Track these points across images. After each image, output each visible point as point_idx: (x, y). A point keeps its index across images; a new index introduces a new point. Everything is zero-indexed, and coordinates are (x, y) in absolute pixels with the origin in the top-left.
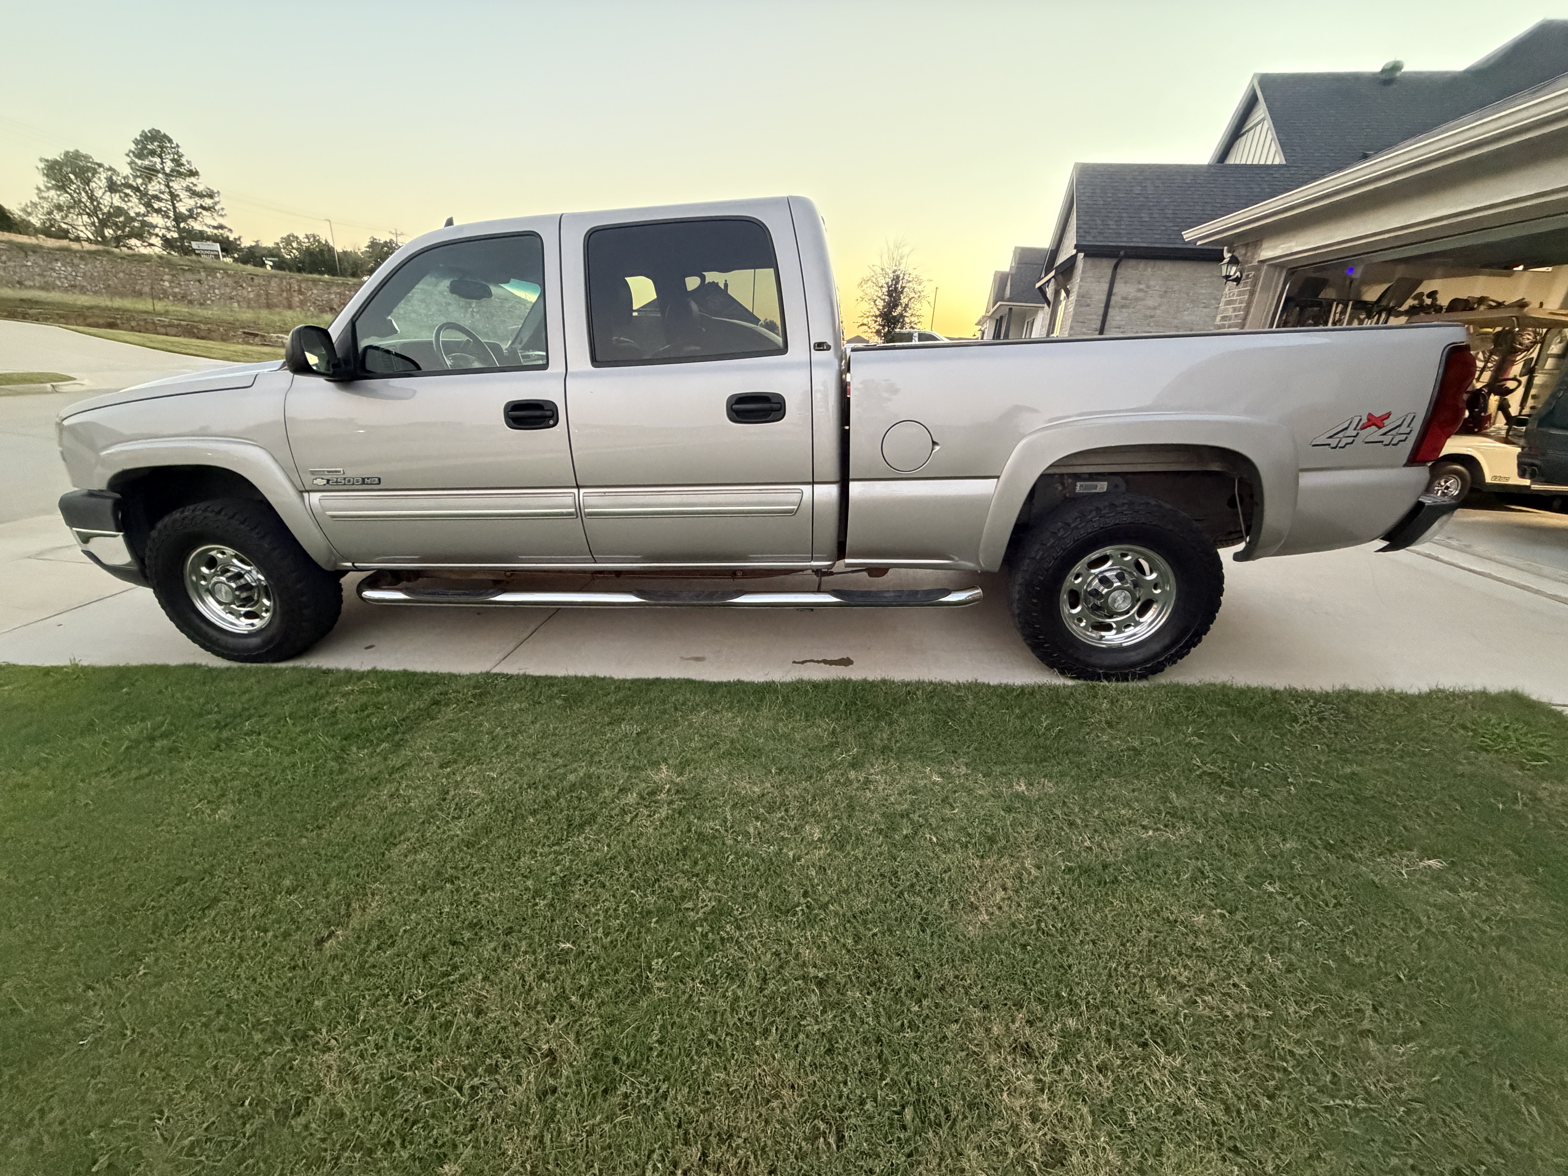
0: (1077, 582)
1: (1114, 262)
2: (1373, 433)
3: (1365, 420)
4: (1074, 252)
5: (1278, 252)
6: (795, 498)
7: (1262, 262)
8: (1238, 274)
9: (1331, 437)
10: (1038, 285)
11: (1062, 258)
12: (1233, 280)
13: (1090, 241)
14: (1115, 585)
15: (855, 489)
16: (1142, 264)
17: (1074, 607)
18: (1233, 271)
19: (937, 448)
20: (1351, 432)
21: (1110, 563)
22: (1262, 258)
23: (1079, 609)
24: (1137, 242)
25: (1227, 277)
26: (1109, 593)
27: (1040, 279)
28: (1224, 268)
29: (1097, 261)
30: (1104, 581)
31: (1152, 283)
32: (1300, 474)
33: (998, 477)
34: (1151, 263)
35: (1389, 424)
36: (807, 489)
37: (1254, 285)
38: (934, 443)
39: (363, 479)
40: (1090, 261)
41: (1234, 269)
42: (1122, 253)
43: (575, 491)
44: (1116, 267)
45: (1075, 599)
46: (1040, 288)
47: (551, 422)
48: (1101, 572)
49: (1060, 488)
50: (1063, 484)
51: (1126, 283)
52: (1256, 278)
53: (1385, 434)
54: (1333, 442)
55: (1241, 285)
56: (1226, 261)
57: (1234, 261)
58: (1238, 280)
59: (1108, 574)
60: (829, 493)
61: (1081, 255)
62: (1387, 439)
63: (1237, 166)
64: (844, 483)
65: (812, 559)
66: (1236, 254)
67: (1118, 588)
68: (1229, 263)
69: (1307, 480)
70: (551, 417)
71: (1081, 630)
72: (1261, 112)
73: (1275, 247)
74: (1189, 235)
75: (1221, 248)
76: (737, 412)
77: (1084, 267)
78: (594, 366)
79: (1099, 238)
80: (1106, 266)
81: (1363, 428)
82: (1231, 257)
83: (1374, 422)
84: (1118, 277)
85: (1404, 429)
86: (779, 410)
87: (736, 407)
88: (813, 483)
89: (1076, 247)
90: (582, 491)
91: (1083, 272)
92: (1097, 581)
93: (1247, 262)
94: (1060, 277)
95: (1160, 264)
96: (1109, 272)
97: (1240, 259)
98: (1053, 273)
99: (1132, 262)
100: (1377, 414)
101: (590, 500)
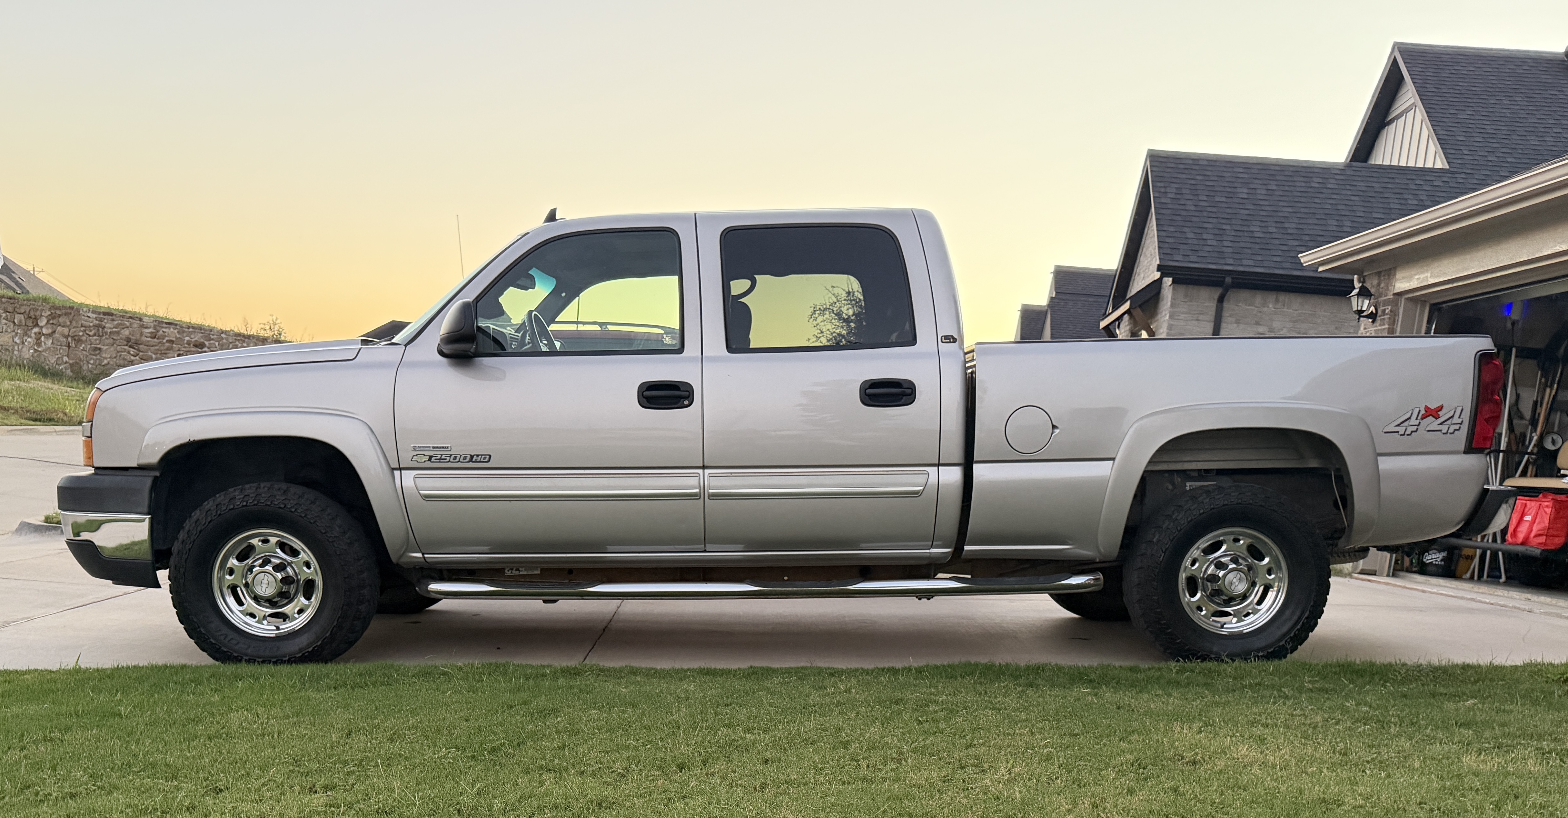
0: (1194, 568)
1: (1216, 292)
2: (1432, 423)
3: (1423, 412)
4: (1157, 275)
5: (1414, 284)
6: (922, 479)
7: (1399, 294)
8: (1372, 309)
9: (1398, 425)
10: (1103, 324)
11: (1139, 284)
12: (1368, 317)
13: (1178, 260)
14: (1230, 567)
15: (978, 470)
16: (1259, 297)
17: (1193, 595)
18: (1366, 305)
19: (1057, 431)
20: (1413, 421)
21: (1224, 548)
22: (1396, 291)
23: (1199, 595)
24: (1248, 265)
25: (1360, 312)
26: (1225, 576)
27: (1105, 316)
28: (1354, 301)
29: (1193, 290)
30: (1220, 566)
31: (1276, 324)
32: (1379, 458)
33: (1113, 459)
34: (1271, 297)
35: (1444, 415)
36: (932, 470)
37: (1393, 322)
38: (1054, 427)
39: (472, 457)
40: (1182, 289)
41: (1367, 302)
42: (1228, 280)
43: (700, 471)
44: (1221, 300)
45: (1193, 585)
46: (1107, 328)
47: (686, 402)
48: (1216, 559)
49: (1170, 487)
50: (1173, 484)
51: (1238, 322)
52: (1394, 313)
53: (1441, 424)
54: (1401, 430)
55: (1378, 322)
56: (1355, 292)
57: (1364, 293)
58: (1373, 316)
59: (1223, 560)
60: (953, 476)
61: (1168, 281)
62: (1444, 428)
63: (1381, 167)
64: (968, 465)
65: (932, 547)
66: (1368, 285)
67: (1233, 570)
68: (1359, 295)
69: (1385, 464)
70: (686, 398)
71: (1203, 618)
72: (1409, 96)
73: (1410, 278)
74: (1307, 258)
75: (1349, 277)
76: (869, 395)
77: (1173, 299)
78: (729, 352)
79: (1193, 258)
80: (1207, 298)
81: (1422, 419)
82: (1361, 288)
83: (1432, 413)
84: (1225, 314)
85: (1456, 420)
86: (910, 395)
87: (869, 391)
88: (939, 465)
89: (1160, 268)
90: (707, 471)
91: (1172, 306)
92: (1213, 567)
93: (1380, 295)
94: (1137, 312)
95: (1283, 297)
96: (1212, 305)
97: (1373, 291)
98: (1126, 306)
99: (1245, 294)
100: (1433, 406)
101: (715, 482)
